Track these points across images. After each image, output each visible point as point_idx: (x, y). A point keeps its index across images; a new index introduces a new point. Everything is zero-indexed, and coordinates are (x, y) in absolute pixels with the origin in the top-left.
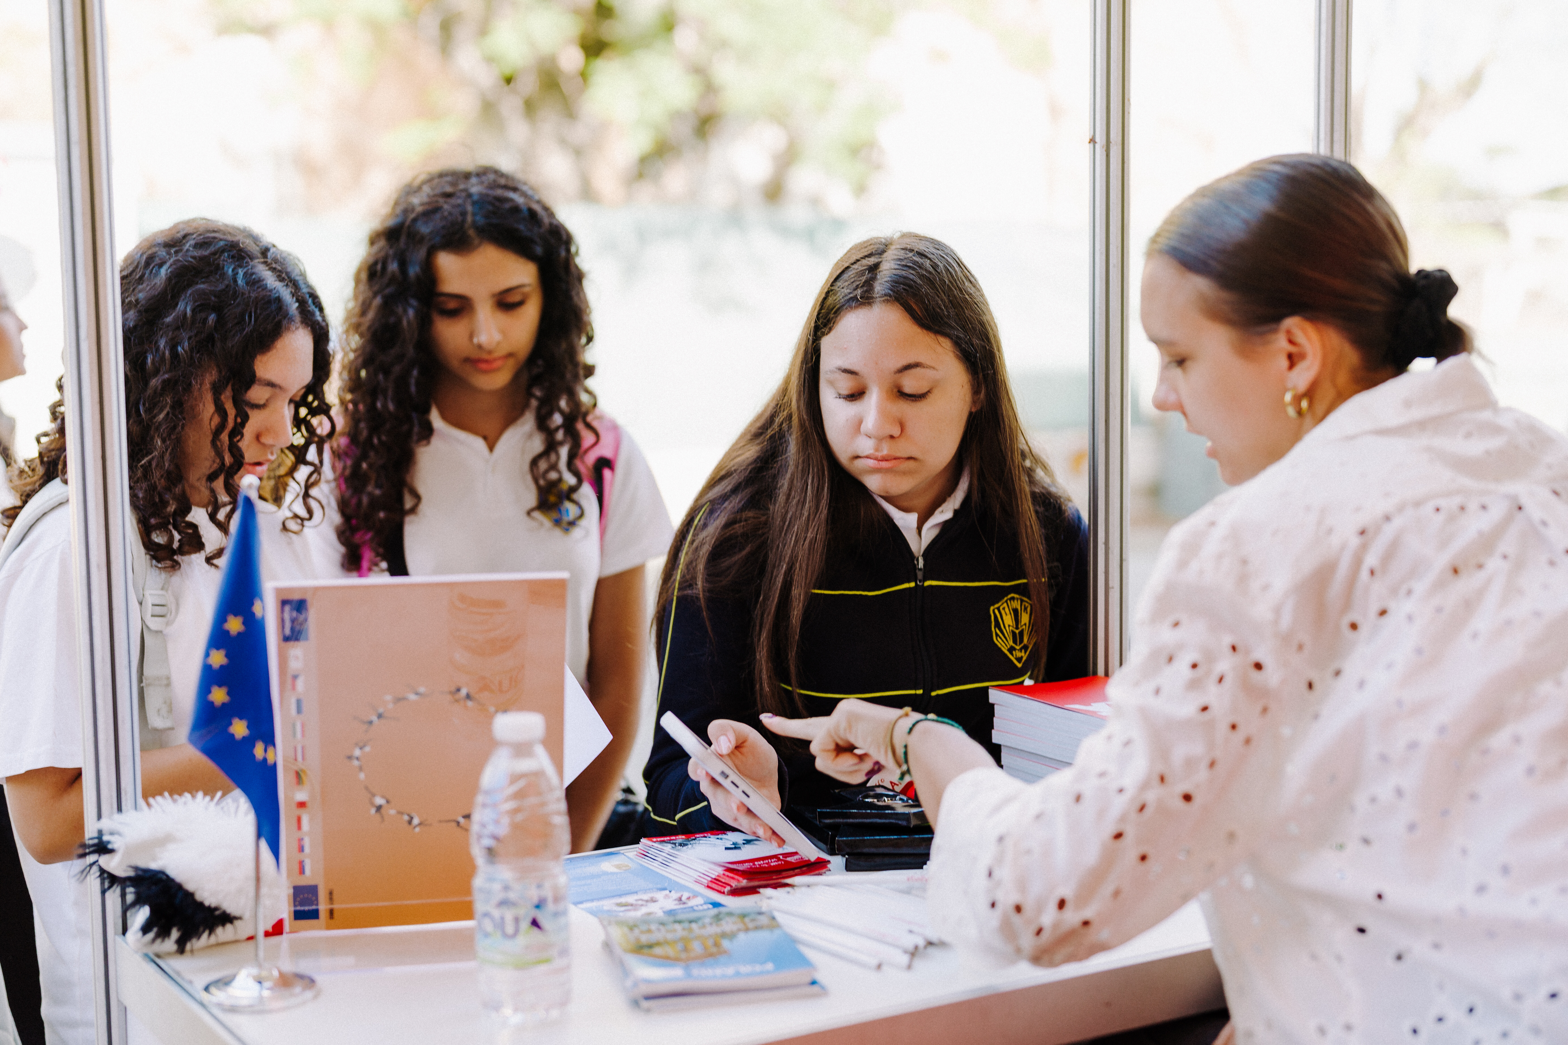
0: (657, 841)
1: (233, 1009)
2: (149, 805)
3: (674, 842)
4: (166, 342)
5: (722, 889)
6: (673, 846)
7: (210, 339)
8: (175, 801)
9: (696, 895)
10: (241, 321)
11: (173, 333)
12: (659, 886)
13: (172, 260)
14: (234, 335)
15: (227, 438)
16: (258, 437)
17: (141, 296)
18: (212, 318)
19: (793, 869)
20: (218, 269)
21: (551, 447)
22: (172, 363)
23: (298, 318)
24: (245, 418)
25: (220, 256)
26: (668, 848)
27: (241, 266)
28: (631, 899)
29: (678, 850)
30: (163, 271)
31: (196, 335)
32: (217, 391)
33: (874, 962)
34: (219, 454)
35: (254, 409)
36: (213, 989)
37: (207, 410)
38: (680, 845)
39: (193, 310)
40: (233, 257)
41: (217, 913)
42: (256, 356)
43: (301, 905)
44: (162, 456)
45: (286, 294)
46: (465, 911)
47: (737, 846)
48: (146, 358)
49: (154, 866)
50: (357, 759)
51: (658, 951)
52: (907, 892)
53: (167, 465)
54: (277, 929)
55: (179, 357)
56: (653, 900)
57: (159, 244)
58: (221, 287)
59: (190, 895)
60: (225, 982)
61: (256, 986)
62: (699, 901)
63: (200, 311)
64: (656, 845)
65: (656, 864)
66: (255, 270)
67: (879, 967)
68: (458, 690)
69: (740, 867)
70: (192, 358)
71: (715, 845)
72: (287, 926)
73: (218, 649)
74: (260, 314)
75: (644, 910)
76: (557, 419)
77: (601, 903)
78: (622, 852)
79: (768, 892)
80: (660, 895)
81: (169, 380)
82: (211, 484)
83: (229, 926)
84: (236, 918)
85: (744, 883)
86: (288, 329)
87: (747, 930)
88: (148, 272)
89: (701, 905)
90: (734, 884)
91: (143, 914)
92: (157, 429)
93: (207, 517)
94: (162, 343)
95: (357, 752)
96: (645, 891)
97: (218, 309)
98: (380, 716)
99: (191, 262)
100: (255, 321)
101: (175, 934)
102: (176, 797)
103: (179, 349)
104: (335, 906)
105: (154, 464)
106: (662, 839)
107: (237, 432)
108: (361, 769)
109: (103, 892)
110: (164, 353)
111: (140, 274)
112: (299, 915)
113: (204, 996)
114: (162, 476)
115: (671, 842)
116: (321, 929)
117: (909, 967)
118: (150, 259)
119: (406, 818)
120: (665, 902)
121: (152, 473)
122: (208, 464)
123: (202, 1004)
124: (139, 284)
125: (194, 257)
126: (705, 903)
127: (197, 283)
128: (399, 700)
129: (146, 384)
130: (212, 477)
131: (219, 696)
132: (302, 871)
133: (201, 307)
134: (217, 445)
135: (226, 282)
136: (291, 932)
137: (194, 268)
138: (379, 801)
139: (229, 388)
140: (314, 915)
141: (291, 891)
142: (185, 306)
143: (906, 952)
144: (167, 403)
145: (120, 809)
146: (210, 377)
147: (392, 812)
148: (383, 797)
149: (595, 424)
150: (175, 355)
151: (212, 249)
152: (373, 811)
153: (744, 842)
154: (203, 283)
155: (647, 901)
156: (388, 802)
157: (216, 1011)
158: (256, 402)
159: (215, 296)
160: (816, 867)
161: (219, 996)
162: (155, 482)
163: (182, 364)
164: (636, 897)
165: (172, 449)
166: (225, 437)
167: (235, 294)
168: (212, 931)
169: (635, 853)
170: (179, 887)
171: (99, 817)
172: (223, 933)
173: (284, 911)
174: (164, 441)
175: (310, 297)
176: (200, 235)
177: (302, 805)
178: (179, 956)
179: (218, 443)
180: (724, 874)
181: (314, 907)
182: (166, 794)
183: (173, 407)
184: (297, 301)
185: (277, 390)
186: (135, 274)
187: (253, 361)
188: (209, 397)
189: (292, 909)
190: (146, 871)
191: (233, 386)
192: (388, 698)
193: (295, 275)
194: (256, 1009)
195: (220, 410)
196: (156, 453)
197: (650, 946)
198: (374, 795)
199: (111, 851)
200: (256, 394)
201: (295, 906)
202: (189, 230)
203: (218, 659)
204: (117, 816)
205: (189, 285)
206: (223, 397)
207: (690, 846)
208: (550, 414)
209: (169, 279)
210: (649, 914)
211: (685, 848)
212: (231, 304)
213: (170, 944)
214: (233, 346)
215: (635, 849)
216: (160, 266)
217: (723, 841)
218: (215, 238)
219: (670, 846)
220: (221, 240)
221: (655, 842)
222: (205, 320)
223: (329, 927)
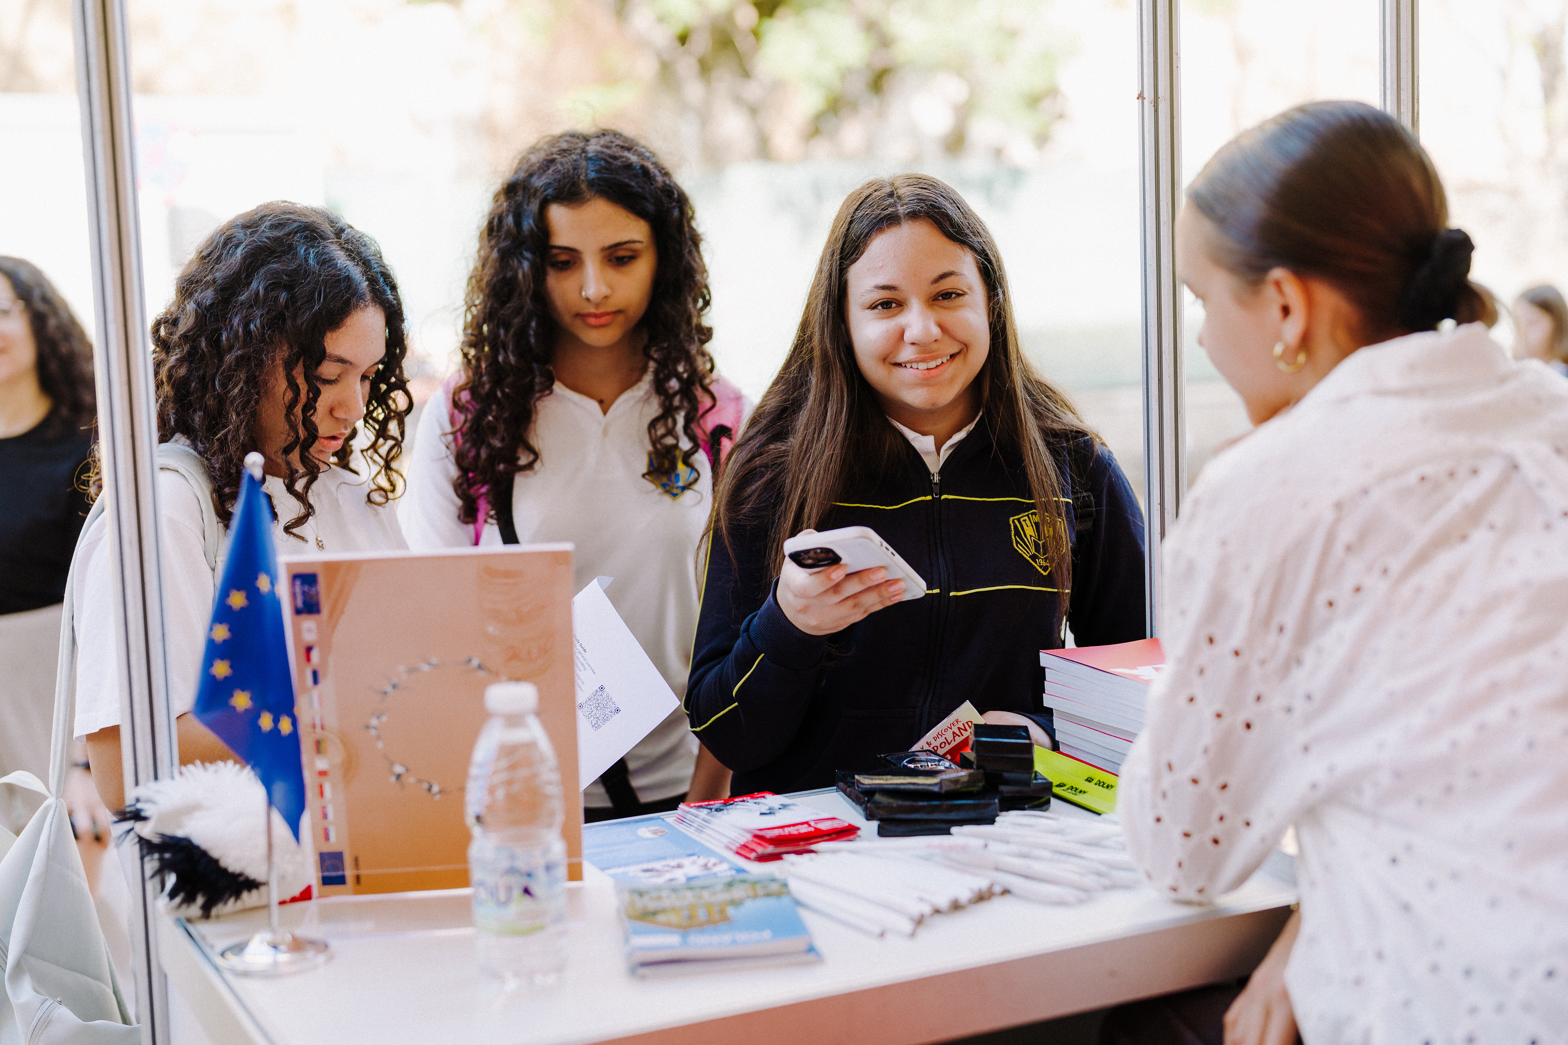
0: (695, 806)
1: (245, 974)
2: (181, 773)
3: (711, 807)
4: (240, 320)
5: (748, 855)
6: (709, 811)
7: (281, 317)
8: (205, 769)
9: (723, 860)
10: (310, 300)
11: (247, 311)
12: (689, 852)
13: (247, 242)
14: (303, 313)
15: (300, 412)
16: (331, 411)
17: (218, 275)
18: (283, 296)
19: (822, 836)
20: (291, 249)
21: (668, 412)
22: (245, 340)
23: (368, 297)
24: (317, 393)
25: (294, 236)
26: (703, 813)
27: (313, 247)
28: (657, 865)
29: (713, 816)
30: (239, 251)
31: (268, 313)
32: (289, 366)
33: (877, 930)
34: (293, 427)
35: (325, 384)
36: (229, 955)
37: (282, 385)
38: (717, 810)
39: (266, 289)
40: (306, 237)
41: (241, 879)
42: (325, 333)
43: (328, 870)
44: (237, 429)
45: (356, 272)
46: (462, 879)
47: (772, 811)
48: (221, 335)
49: (180, 833)
50: (375, 728)
51: (661, 918)
52: (927, 858)
53: (242, 438)
54: (306, 895)
55: (252, 335)
56: (679, 866)
57: (238, 225)
58: (293, 266)
59: (216, 862)
60: (239, 948)
61: (271, 951)
62: (724, 866)
63: (272, 290)
64: (693, 811)
65: (692, 829)
66: (326, 250)
67: (882, 935)
68: (470, 660)
69: (770, 834)
70: (263, 334)
71: (750, 810)
72: (315, 892)
73: (221, 623)
74: (330, 292)
75: (668, 876)
76: (674, 384)
77: (627, 869)
78: (662, 817)
79: (792, 858)
80: (687, 861)
81: (241, 356)
82: (286, 457)
83: (254, 892)
84: (264, 884)
85: (770, 849)
86: (357, 306)
87: (755, 896)
88: (225, 252)
89: (726, 871)
90: (760, 850)
91: (171, 880)
92: (232, 403)
93: (284, 488)
94: (236, 321)
95: (374, 722)
96: (674, 857)
97: (289, 287)
98: (394, 686)
99: (265, 242)
100: (325, 298)
101: (200, 900)
102: (207, 765)
103: (252, 325)
104: (363, 872)
105: (230, 437)
106: (700, 804)
107: (310, 406)
108: (378, 738)
109: (142, 858)
110: (238, 331)
111: (218, 254)
112: (326, 881)
113: (219, 961)
114: (237, 449)
115: (709, 807)
116: (347, 893)
117: (913, 935)
118: (228, 240)
119: (425, 786)
120: (692, 867)
121: (228, 446)
122: (284, 436)
123: (217, 969)
124: (216, 263)
125: (267, 238)
126: (730, 869)
127: (269, 263)
128: (413, 670)
129: (221, 360)
130: (287, 450)
131: (221, 669)
132: (327, 838)
133: (273, 286)
134: (291, 419)
135: (298, 262)
136: (320, 897)
137: (269, 249)
138: (398, 769)
139: (300, 364)
140: (341, 880)
141: (317, 857)
142: (258, 285)
143: (912, 919)
144: (241, 379)
145: (156, 778)
146: (282, 353)
147: (412, 780)
148: (402, 765)
149: (713, 388)
150: (247, 332)
151: (287, 230)
152: (393, 779)
153: (781, 807)
154: (276, 262)
155: (673, 867)
156: (407, 770)
157: (229, 977)
158: (328, 377)
159: (286, 275)
160: (847, 832)
161: (233, 960)
162: (231, 455)
163: (255, 341)
164: (663, 863)
165: (247, 423)
166: (298, 410)
167: (307, 273)
168: (238, 895)
169: (675, 818)
170: (204, 854)
171: (137, 783)
172: (249, 898)
173: (311, 876)
174: (238, 415)
175: (381, 275)
176: (276, 216)
177: (323, 773)
178: (203, 921)
179: (292, 417)
180: (752, 841)
181: (340, 873)
182: (198, 762)
183: (246, 382)
184: (368, 279)
185: (348, 366)
186: (213, 254)
187: (323, 338)
188: (281, 373)
189: (320, 875)
190: (173, 838)
191: (304, 362)
192: (402, 668)
193: (368, 253)
194: (270, 974)
195: (293, 385)
196: (231, 427)
197: (655, 913)
198: (392, 764)
199: (145, 819)
200: (328, 369)
201: (322, 872)
202: (267, 212)
203: (222, 633)
204: (152, 784)
205: (262, 265)
206: (294, 373)
207: (725, 811)
208: (668, 379)
209: (244, 259)
210: (671, 880)
211: (720, 813)
212: (302, 283)
213: (195, 910)
214: (302, 324)
215: (674, 815)
216: (237, 246)
217: (761, 805)
218: (289, 219)
219: (705, 811)
220: (295, 221)
221: (692, 807)
222: (276, 298)
223: (357, 893)
